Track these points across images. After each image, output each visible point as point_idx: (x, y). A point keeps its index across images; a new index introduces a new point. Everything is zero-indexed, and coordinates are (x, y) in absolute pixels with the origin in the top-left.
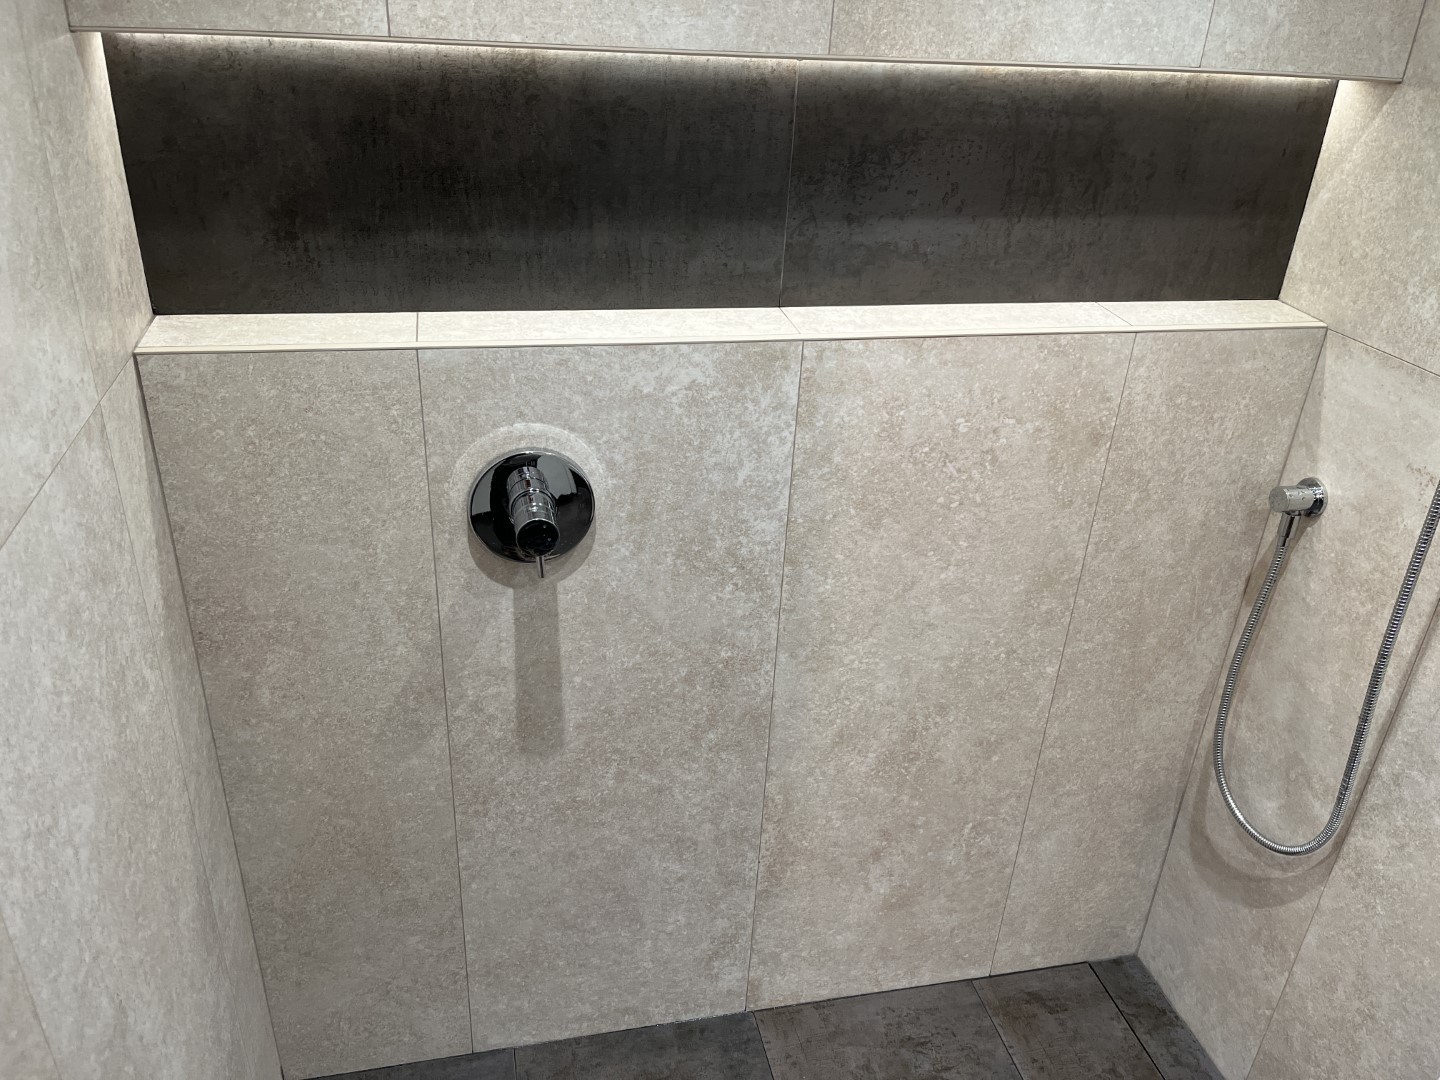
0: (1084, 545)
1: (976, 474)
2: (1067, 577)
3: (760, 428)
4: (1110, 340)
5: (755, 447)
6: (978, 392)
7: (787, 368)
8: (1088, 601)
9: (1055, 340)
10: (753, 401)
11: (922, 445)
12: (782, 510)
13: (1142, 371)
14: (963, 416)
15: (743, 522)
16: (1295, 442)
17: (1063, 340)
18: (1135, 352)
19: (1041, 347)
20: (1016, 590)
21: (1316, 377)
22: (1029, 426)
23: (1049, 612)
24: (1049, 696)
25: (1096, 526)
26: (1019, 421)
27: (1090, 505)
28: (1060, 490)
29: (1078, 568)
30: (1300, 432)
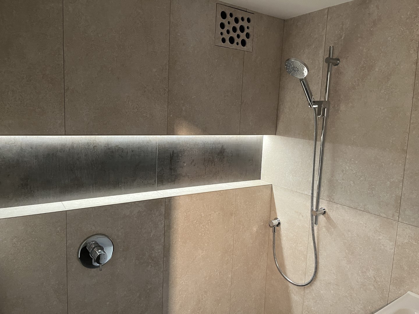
0: (233, 241)
1: (207, 226)
2: (230, 250)
3: (156, 221)
4: (231, 191)
5: (155, 226)
6: (205, 206)
7: (162, 205)
8: (235, 255)
9: (220, 192)
10: (154, 214)
11: (194, 220)
12: (163, 242)
13: (238, 197)
14: (203, 212)
15: (153, 247)
16: (271, 210)
17: (222, 192)
18: (237, 193)
19: (217, 194)
20: (219, 255)
21: (272, 195)
22: (217, 213)
23: (228, 260)
24: (230, 283)
25: (234, 236)
26: (215, 212)
27: (233, 231)
28: (226, 228)
29: (232, 247)
30: (272, 208)
